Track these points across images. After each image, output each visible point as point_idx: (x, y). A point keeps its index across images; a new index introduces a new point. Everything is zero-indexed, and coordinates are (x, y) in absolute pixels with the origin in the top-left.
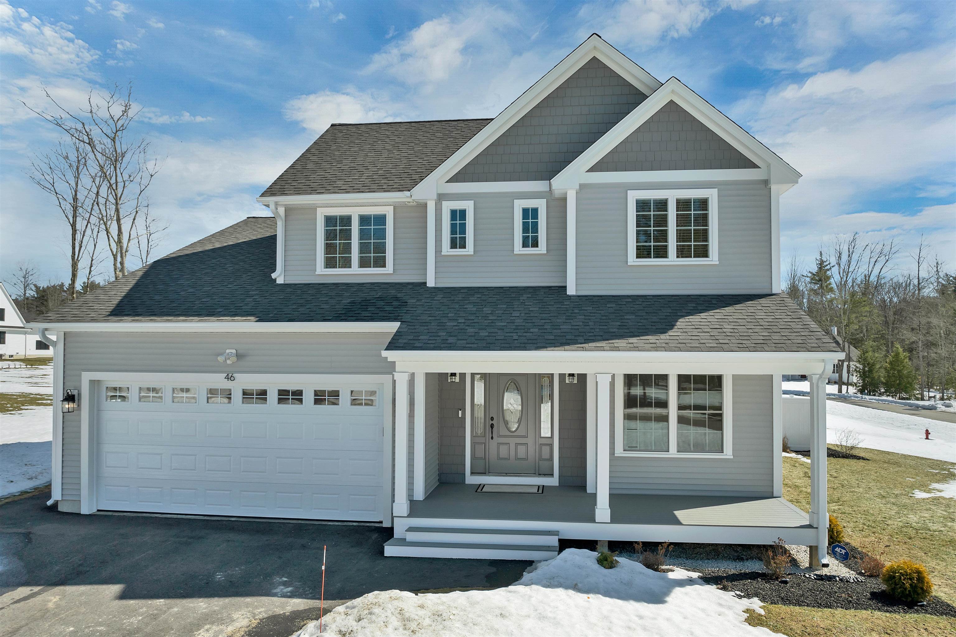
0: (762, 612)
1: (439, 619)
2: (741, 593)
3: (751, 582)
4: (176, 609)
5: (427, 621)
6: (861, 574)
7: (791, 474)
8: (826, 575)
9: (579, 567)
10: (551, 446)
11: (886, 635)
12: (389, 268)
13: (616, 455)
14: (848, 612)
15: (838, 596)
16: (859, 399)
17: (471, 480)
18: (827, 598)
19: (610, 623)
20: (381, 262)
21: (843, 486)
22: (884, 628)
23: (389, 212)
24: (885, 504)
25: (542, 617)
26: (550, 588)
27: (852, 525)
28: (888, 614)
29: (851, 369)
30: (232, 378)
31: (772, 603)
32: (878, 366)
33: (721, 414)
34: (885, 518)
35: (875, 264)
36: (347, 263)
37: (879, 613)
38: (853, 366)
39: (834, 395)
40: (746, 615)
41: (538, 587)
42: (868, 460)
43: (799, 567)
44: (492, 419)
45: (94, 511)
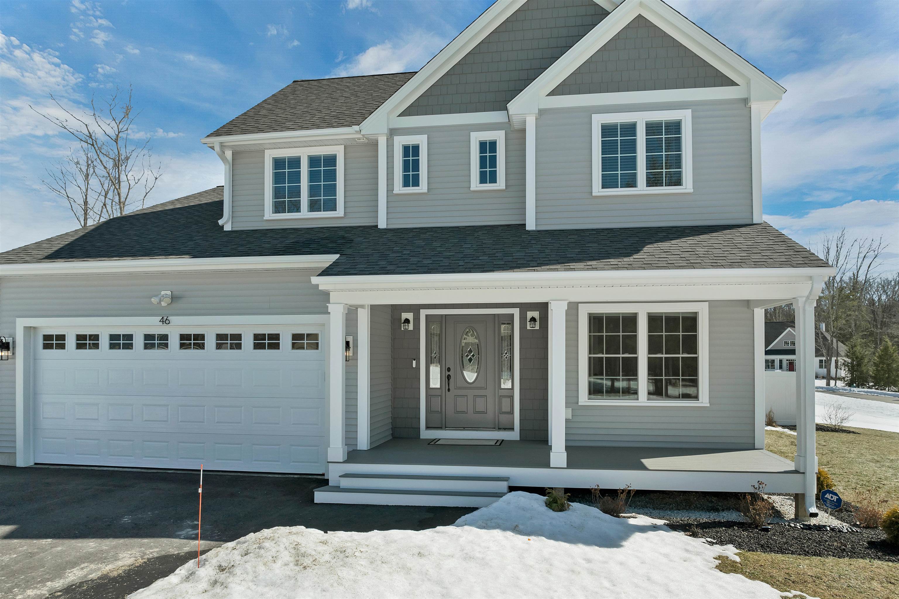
0: (737, 559)
1: (342, 556)
2: (713, 540)
3: (725, 530)
4: (59, 549)
5: (327, 557)
6: (855, 525)
7: (777, 443)
8: (814, 525)
9: (524, 509)
10: (512, 397)
11: (890, 584)
12: (340, 212)
13: (580, 404)
14: (841, 560)
15: (829, 545)
16: (847, 391)
17: (425, 434)
18: (816, 546)
19: (550, 565)
20: (332, 206)
21: (832, 452)
22: (887, 578)
23: (339, 151)
24: (880, 467)
25: (468, 558)
26: (486, 529)
27: (843, 484)
28: (890, 564)
29: (839, 363)
30: (167, 322)
31: (749, 550)
32: (866, 360)
33: (697, 357)
34: (880, 479)
35: (863, 260)
36: (296, 207)
37: (880, 562)
38: (842, 361)
39: (822, 388)
40: (718, 562)
41: (471, 528)
42: (859, 434)
43: (783, 518)
44: (449, 370)
45: (31, 464)
